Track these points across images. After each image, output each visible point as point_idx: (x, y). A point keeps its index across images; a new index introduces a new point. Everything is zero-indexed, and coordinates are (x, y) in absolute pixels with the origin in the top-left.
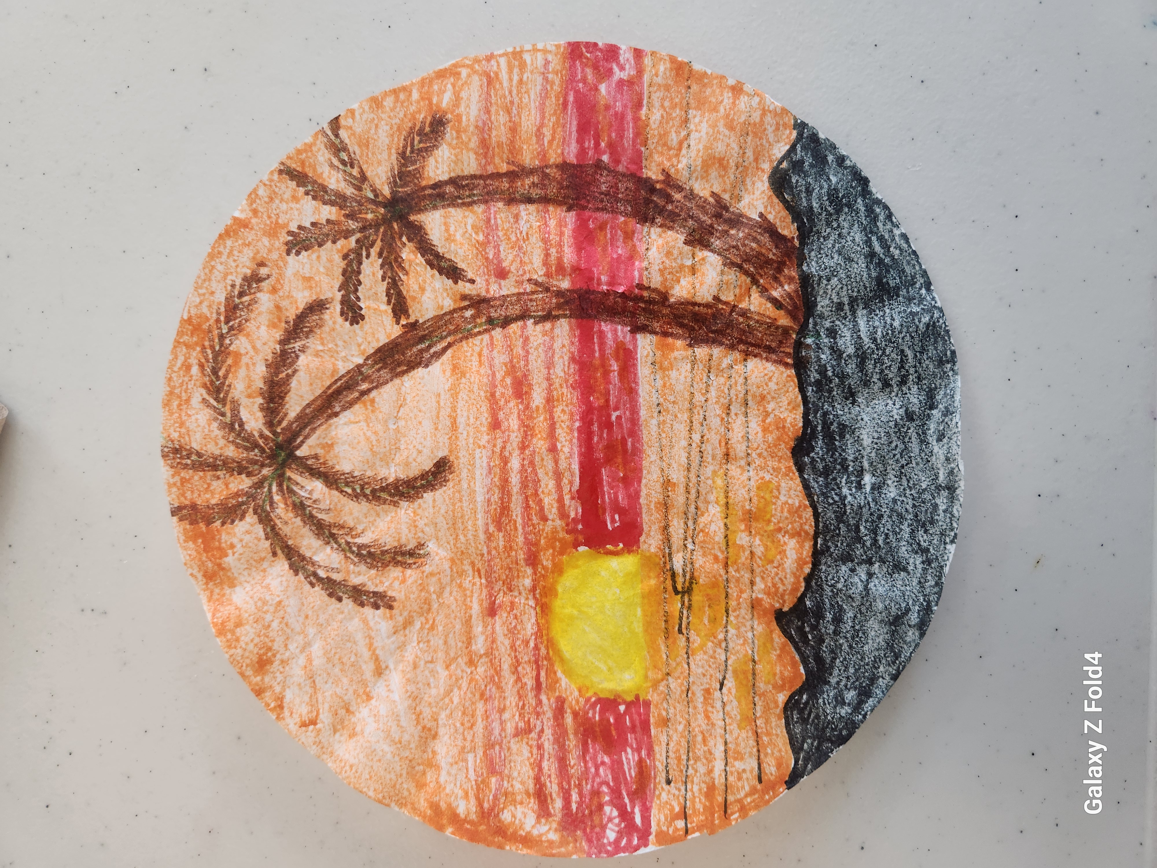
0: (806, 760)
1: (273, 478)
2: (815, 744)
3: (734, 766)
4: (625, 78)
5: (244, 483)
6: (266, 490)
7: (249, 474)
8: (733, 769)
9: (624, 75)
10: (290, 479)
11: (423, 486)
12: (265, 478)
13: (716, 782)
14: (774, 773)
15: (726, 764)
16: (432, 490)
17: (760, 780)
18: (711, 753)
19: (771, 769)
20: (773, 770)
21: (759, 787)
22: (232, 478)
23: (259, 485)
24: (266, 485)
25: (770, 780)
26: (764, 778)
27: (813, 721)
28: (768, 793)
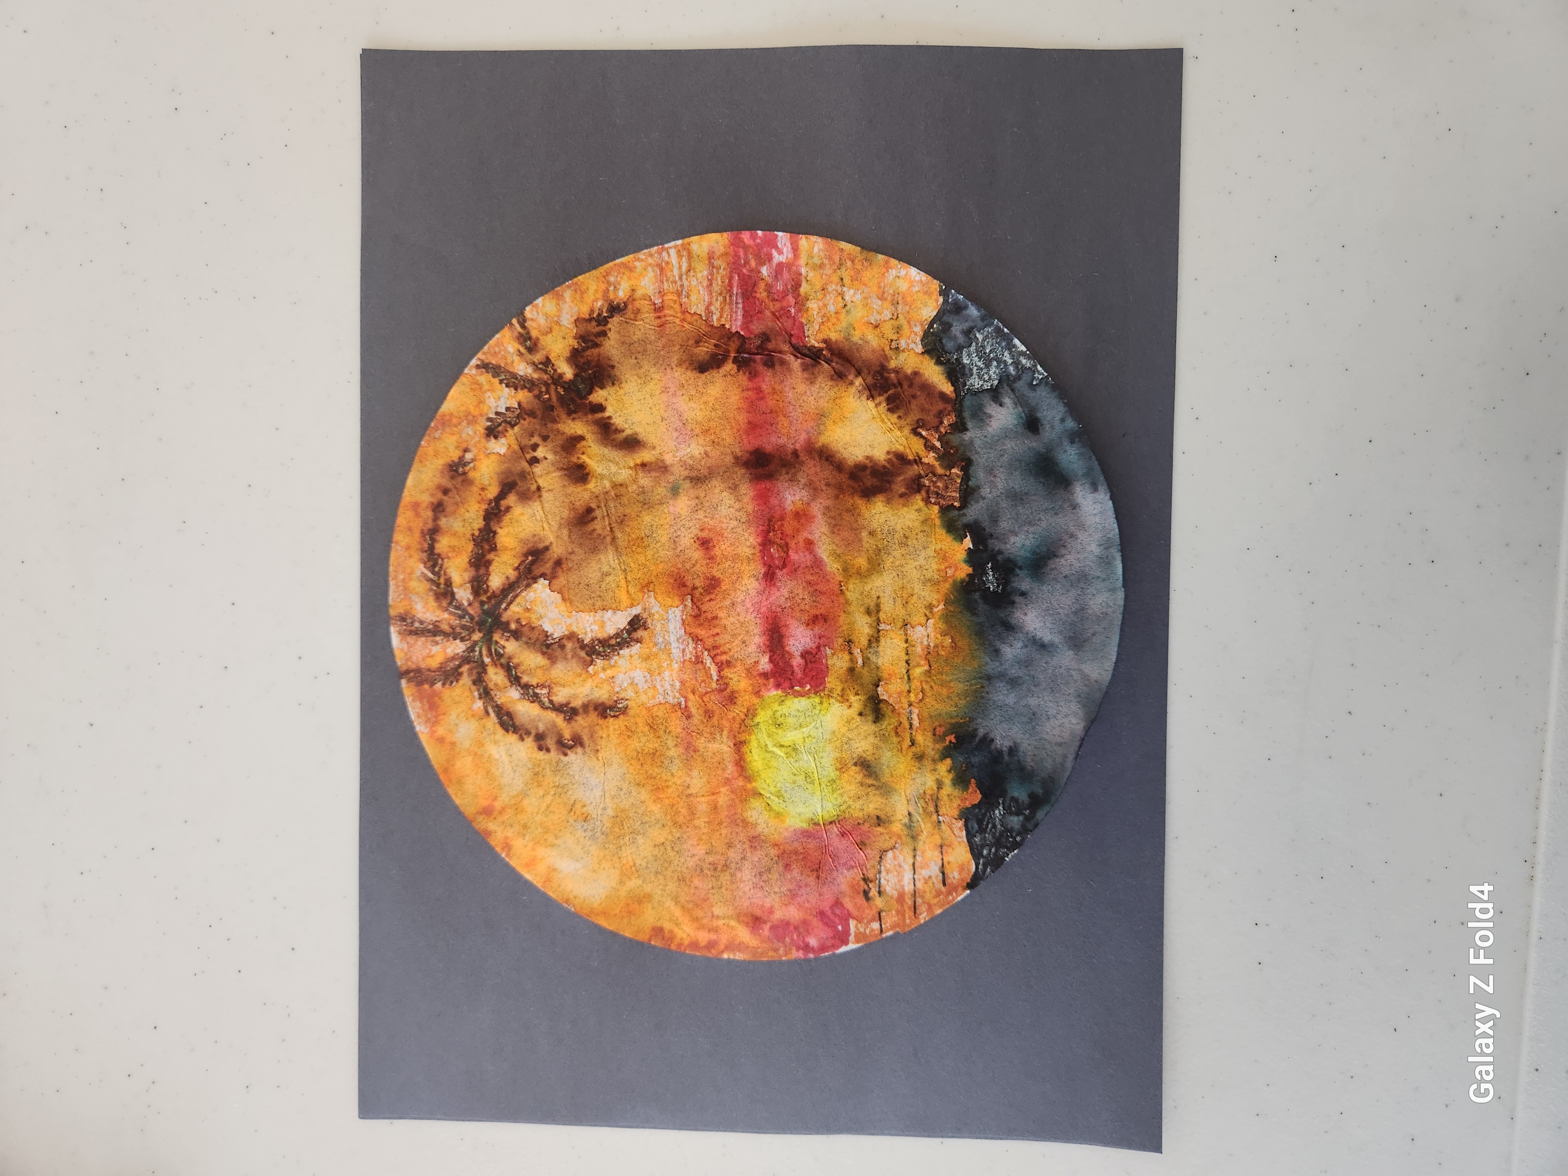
0: (985, 865)
1: (483, 642)
2: (993, 850)
3: (920, 874)
4: (784, 261)
5: (458, 647)
6: (477, 653)
7: (462, 640)
8: (921, 877)
9: (782, 259)
10: (497, 642)
11: (619, 644)
12: (475, 643)
13: (906, 888)
14: (956, 877)
15: (914, 873)
16: (628, 647)
17: (944, 884)
18: (900, 866)
19: (954, 876)
20: (956, 874)
21: (943, 889)
22: (448, 643)
23: (471, 649)
24: (477, 649)
25: (953, 883)
26: (948, 881)
27: (991, 830)
28: (952, 895)
